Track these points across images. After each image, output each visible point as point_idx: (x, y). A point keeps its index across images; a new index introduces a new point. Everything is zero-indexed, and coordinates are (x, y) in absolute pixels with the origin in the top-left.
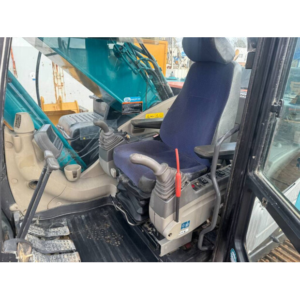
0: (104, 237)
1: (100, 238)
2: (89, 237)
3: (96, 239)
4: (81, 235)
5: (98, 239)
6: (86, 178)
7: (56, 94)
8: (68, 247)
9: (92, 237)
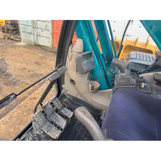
0: (83, 137)
1: (81, 135)
2: (78, 129)
3: (80, 133)
4: (76, 124)
5: (80, 134)
6: (102, 95)
7: (148, 38)
8: (61, 125)
9: (79, 130)
